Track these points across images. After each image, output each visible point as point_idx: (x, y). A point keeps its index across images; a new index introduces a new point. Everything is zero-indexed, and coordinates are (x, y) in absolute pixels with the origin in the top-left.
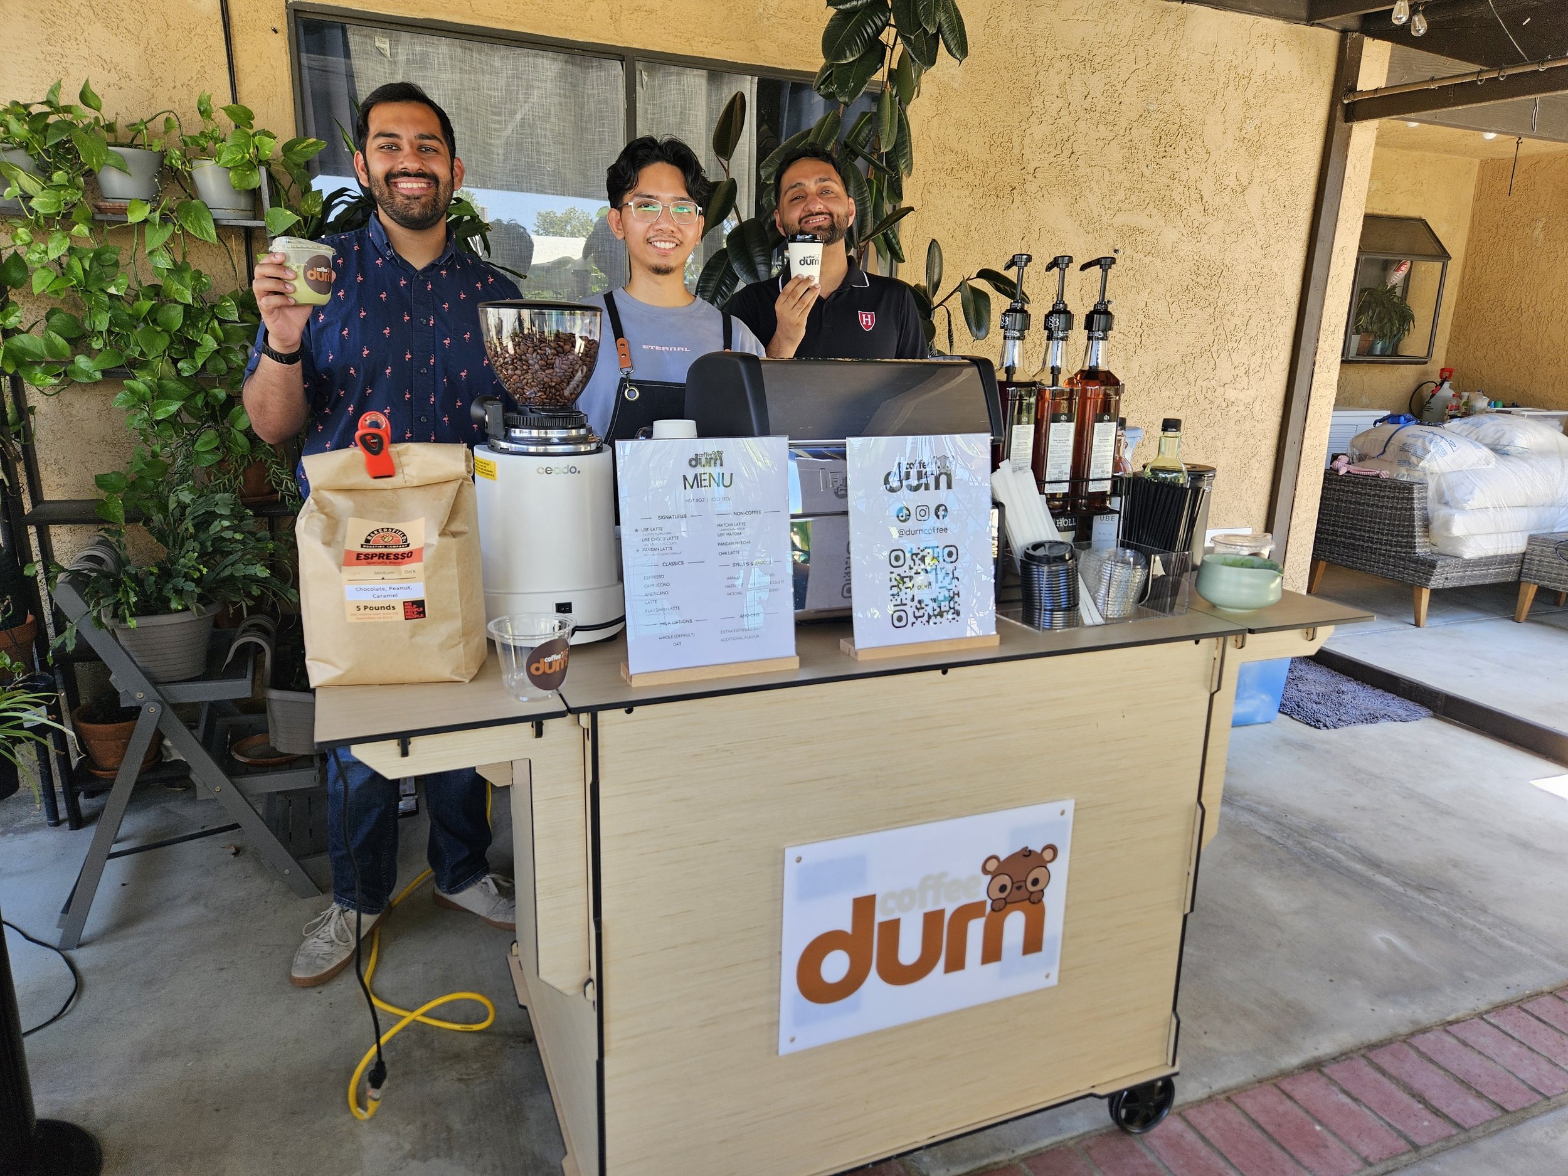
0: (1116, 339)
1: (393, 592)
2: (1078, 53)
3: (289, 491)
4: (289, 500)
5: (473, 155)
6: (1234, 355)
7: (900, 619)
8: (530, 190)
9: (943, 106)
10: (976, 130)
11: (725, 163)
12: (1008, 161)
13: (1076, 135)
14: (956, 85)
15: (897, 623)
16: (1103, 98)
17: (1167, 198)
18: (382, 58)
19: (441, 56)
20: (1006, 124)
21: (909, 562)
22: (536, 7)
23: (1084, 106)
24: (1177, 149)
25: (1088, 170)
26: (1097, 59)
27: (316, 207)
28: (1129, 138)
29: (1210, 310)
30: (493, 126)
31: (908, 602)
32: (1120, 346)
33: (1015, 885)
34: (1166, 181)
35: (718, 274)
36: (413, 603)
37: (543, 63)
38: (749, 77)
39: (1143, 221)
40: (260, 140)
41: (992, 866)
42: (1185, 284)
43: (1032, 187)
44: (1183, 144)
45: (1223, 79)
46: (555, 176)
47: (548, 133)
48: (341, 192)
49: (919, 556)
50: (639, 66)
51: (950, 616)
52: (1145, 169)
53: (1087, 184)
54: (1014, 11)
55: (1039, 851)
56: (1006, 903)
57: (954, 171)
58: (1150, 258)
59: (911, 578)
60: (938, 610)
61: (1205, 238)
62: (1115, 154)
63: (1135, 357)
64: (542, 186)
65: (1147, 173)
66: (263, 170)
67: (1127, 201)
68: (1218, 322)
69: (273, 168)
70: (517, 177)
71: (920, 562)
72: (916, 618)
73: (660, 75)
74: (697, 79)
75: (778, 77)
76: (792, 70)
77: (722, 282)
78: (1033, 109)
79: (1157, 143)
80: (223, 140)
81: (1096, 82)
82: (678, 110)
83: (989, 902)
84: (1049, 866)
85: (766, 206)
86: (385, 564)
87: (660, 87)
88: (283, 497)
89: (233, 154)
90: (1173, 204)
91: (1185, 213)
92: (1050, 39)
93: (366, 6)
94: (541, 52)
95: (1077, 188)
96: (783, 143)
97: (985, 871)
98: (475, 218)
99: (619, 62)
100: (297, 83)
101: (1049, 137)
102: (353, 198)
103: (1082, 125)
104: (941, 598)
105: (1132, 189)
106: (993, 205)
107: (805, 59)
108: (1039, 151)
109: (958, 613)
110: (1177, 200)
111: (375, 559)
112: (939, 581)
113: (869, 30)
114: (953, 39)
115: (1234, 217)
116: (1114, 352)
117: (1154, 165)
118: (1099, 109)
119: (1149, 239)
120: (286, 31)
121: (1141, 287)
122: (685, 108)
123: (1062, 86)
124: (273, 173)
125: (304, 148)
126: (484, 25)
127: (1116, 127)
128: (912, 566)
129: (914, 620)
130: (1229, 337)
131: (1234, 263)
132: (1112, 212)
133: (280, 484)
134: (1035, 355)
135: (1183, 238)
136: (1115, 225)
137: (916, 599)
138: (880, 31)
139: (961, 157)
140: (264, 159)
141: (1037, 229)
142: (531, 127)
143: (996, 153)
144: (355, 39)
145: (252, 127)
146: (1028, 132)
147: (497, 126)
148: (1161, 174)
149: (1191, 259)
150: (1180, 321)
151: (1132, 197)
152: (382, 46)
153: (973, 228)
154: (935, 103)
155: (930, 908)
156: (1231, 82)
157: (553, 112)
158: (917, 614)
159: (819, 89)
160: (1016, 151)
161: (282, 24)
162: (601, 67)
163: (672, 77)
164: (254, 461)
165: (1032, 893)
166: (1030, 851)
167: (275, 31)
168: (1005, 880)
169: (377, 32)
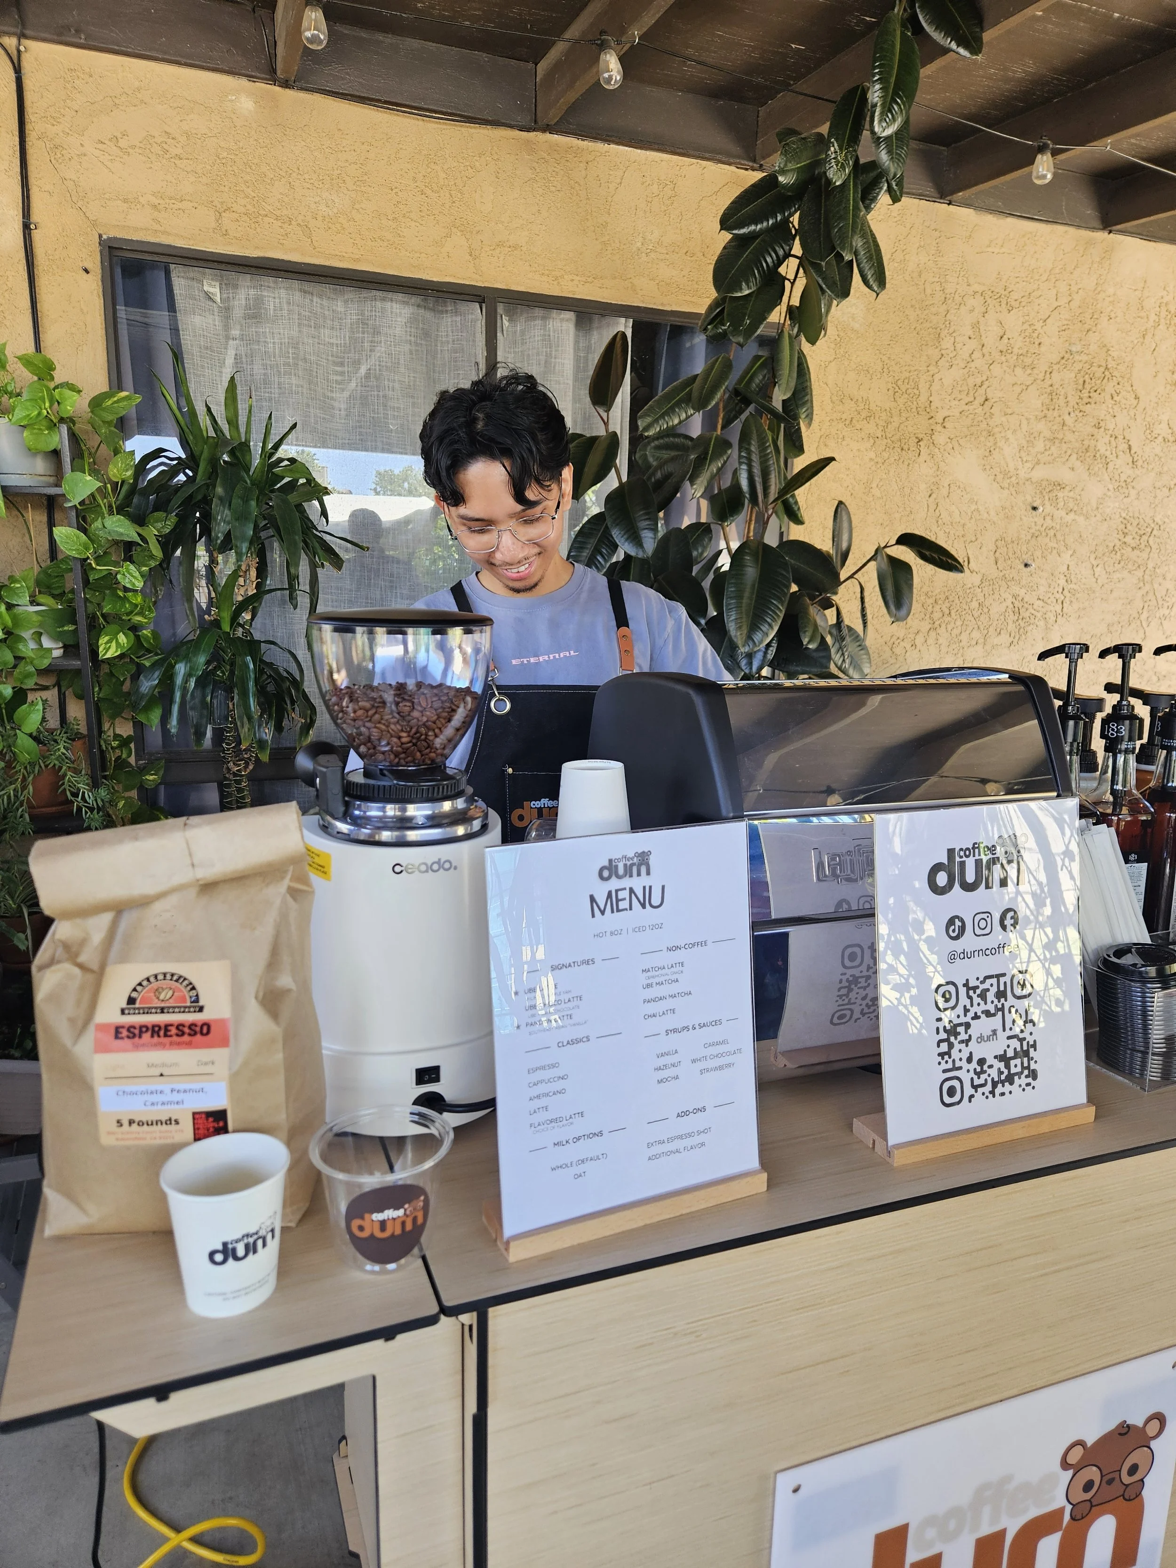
0: (1035, 607)
1: (176, 1097)
2: (993, 289)
3: (86, 802)
4: (86, 813)
5: (312, 410)
6: (1165, 623)
7: (951, 1092)
8: (374, 449)
9: (842, 351)
10: (879, 376)
11: (604, 415)
12: (914, 410)
13: (990, 380)
14: (856, 326)
15: (947, 1100)
16: (1021, 339)
17: (1091, 449)
18: (211, 303)
19: (277, 300)
20: (913, 369)
21: (964, 1000)
22: (386, 244)
23: (1000, 348)
24: (1103, 394)
25: (1004, 419)
26: (1014, 296)
27: (127, 470)
28: (1050, 383)
29: (1140, 573)
30: (335, 378)
31: (964, 1064)
32: (1039, 615)
33: (1105, 1479)
34: (1090, 429)
35: (592, 542)
36: (209, 1114)
37: (392, 308)
38: (623, 320)
39: (1064, 474)
40: (60, 394)
41: (1075, 1456)
42: (1111, 545)
43: (941, 438)
44: (1110, 387)
45: (1153, 317)
46: (404, 433)
47: (397, 385)
48: (157, 453)
49: (978, 991)
50: (500, 308)
51: (1024, 1081)
52: (1066, 417)
53: (1003, 434)
54: (922, 243)
55: (1140, 1423)
56: (1092, 1506)
57: (854, 421)
58: (1072, 516)
59: (967, 1026)
60: (1006, 1072)
61: (1133, 493)
62: (1034, 401)
63: (1056, 627)
64: (389, 444)
65: (1069, 420)
66: (64, 429)
67: (1047, 453)
68: (1148, 587)
69: (77, 428)
70: (361, 434)
71: (979, 1000)
72: (975, 1087)
73: (522, 319)
74: (565, 324)
75: (657, 319)
76: (672, 312)
77: (597, 551)
78: (943, 352)
79: (1080, 387)
80: (19, 395)
81: (1013, 322)
82: (543, 358)
83: (1069, 1508)
84: (1153, 1444)
85: (640, 462)
86: (163, 1046)
87: (523, 332)
88: (79, 809)
89: (28, 409)
90: (1098, 455)
91: (1111, 466)
92: (962, 274)
93: (191, 242)
94: (390, 295)
95: (991, 438)
96: (660, 394)
97: (1065, 1464)
98: (310, 481)
99: (477, 305)
100: (111, 330)
101: (960, 383)
102: (171, 459)
103: (996, 369)
104: (1010, 1053)
105: (1053, 440)
106: (897, 458)
107: (688, 298)
108: (949, 398)
109: (1034, 1075)
110: (1102, 451)
111: (147, 1036)
112: (1007, 1028)
113: (769, 260)
114: (870, 268)
115: (1165, 469)
116: (1032, 621)
117: (1077, 412)
118: (1016, 351)
119: (1071, 494)
120: (99, 271)
121: (1063, 548)
122: (551, 354)
123: (976, 326)
124: (77, 432)
125: (115, 402)
126: (327, 263)
127: (1035, 371)
128: (968, 1007)
129: (973, 1091)
130: (1160, 602)
131: (1166, 520)
132: (1029, 465)
133: (75, 795)
134: (943, 626)
135: (1109, 493)
136: (1034, 480)
137: (975, 1059)
138: (780, 262)
139: (862, 406)
140: (65, 416)
141: (946, 485)
142: (377, 378)
143: (901, 401)
144: (181, 282)
145: (52, 379)
146: (937, 377)
147: (339, 378)
148: (1084, 422)
149: (1118, 516)
150: (1106, 586)
151: (1053, 448)
152: (212, 290)
153: (874, 485)
154: (833, 346)
155: (986, 1529)
156: (1162, 320)
157: (402, 362)
158: (977, 1082)
159: (705, 329)
160: (923, 399)
161: (94, 262)
162: (456, 312)
163: (537, 322)
164: (46, 766)
165: (1127, 1486)
166: (1128, 1426)
167: (86, 271)
168: (1092, 1473)
169: (204, 274)
